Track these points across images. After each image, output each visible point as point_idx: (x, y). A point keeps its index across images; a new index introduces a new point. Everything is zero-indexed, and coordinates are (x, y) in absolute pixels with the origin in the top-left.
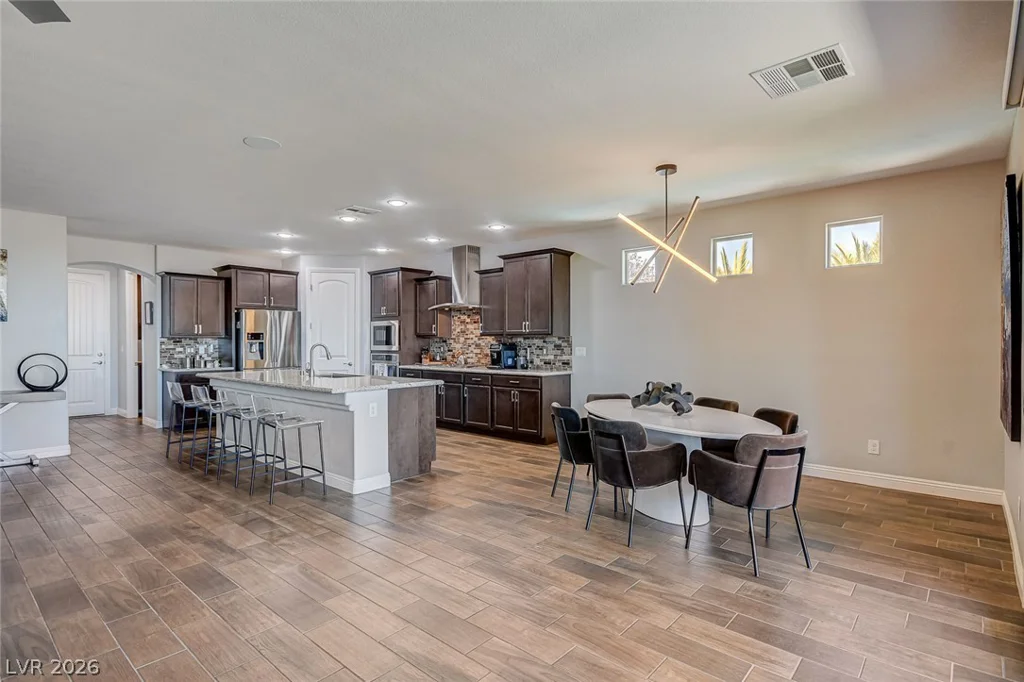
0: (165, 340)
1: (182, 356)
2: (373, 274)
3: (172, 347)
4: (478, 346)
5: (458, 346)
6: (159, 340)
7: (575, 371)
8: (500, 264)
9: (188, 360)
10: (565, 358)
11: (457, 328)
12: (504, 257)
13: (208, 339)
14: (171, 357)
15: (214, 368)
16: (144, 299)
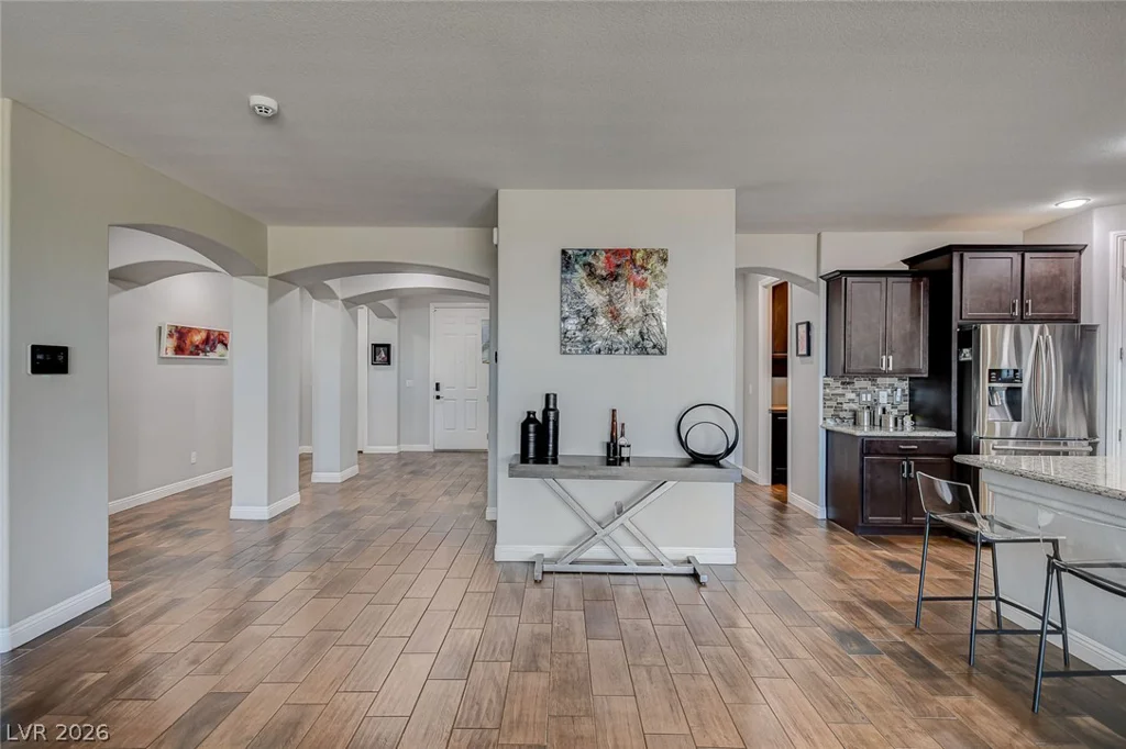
0: (830, 380)
1: (854, 406)
3: (840, 391)
6: (821, 379)
9: (866, 414)
13: (894, 381)
14: (839, 407)
15: (909, 430)
16: (795, 316)
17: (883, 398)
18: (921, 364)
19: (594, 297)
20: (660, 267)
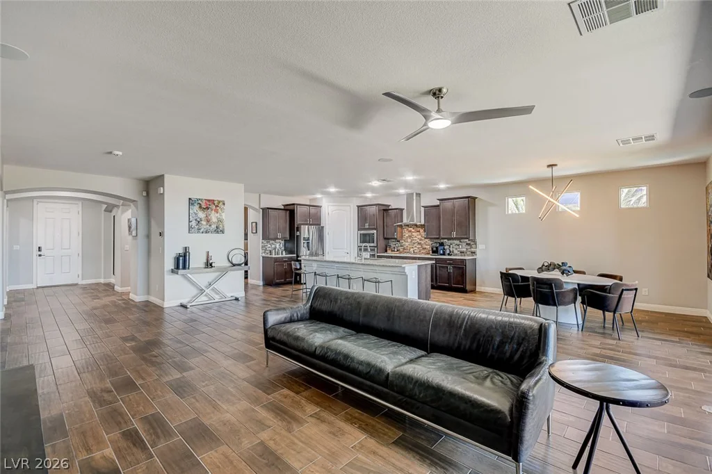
0: (264, 241)
1: (270, 249)
2: (358, 207)
3: (266, 244)
4: (419, 244)
5: (407, 244)
6: (261, 241)
7: (479, 256)
8: (438, 203)
9: (273, 251)
10: (472, 250)
11: (406, 234)
12: (440, 200)
13: (280, 241)
14: (266, 250)
15: (284, 255)
16: (250, 220)
17: (278, 246)
18: (288, 236)
19: (201, 215)
20: (223, 206)
